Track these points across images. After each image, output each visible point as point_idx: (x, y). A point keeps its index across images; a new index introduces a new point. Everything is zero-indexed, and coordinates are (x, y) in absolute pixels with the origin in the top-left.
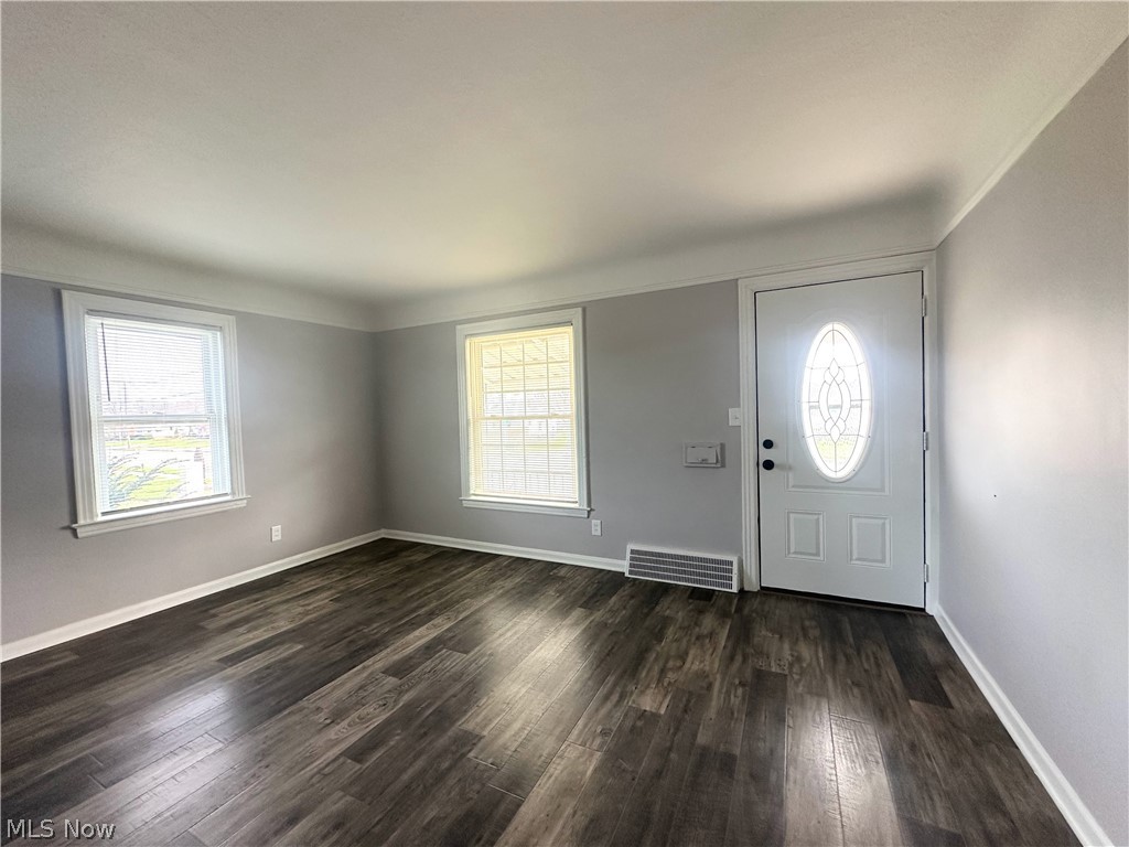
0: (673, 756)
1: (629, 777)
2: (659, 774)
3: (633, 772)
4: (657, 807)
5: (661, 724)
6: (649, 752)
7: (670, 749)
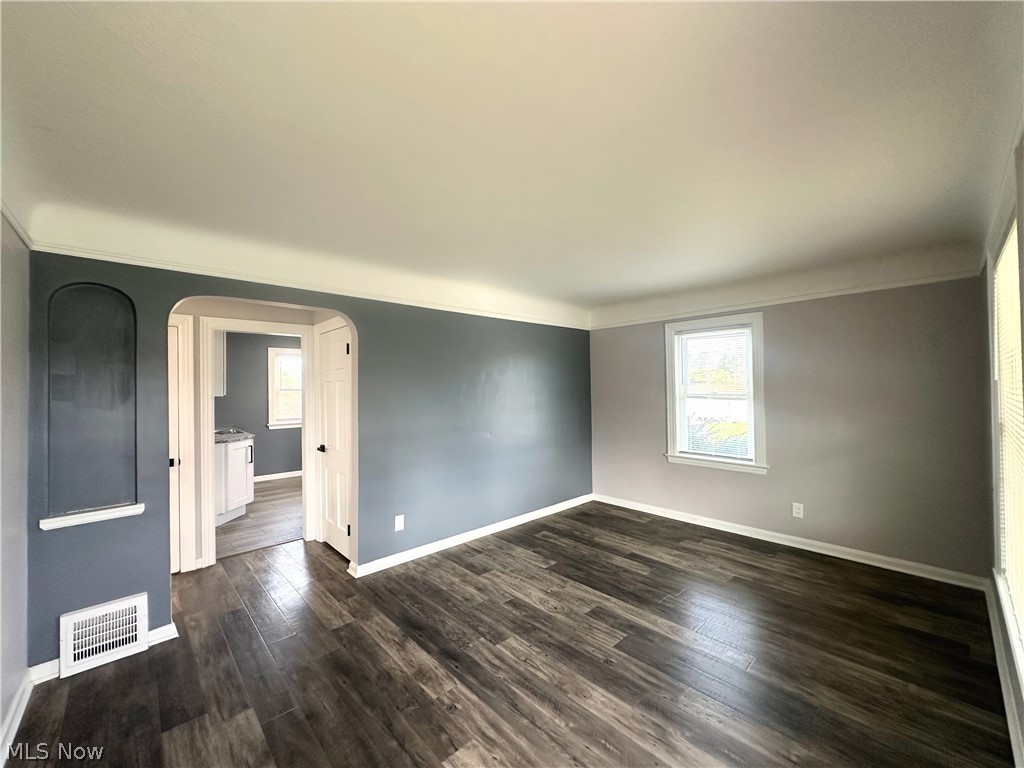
0: (394, 744)
1: (401, 706)
2: (389, 726)
3: (403, 710)
4: (368, 712)
5: (430, 754)
6: (410, 728)
7: (401, 745)
